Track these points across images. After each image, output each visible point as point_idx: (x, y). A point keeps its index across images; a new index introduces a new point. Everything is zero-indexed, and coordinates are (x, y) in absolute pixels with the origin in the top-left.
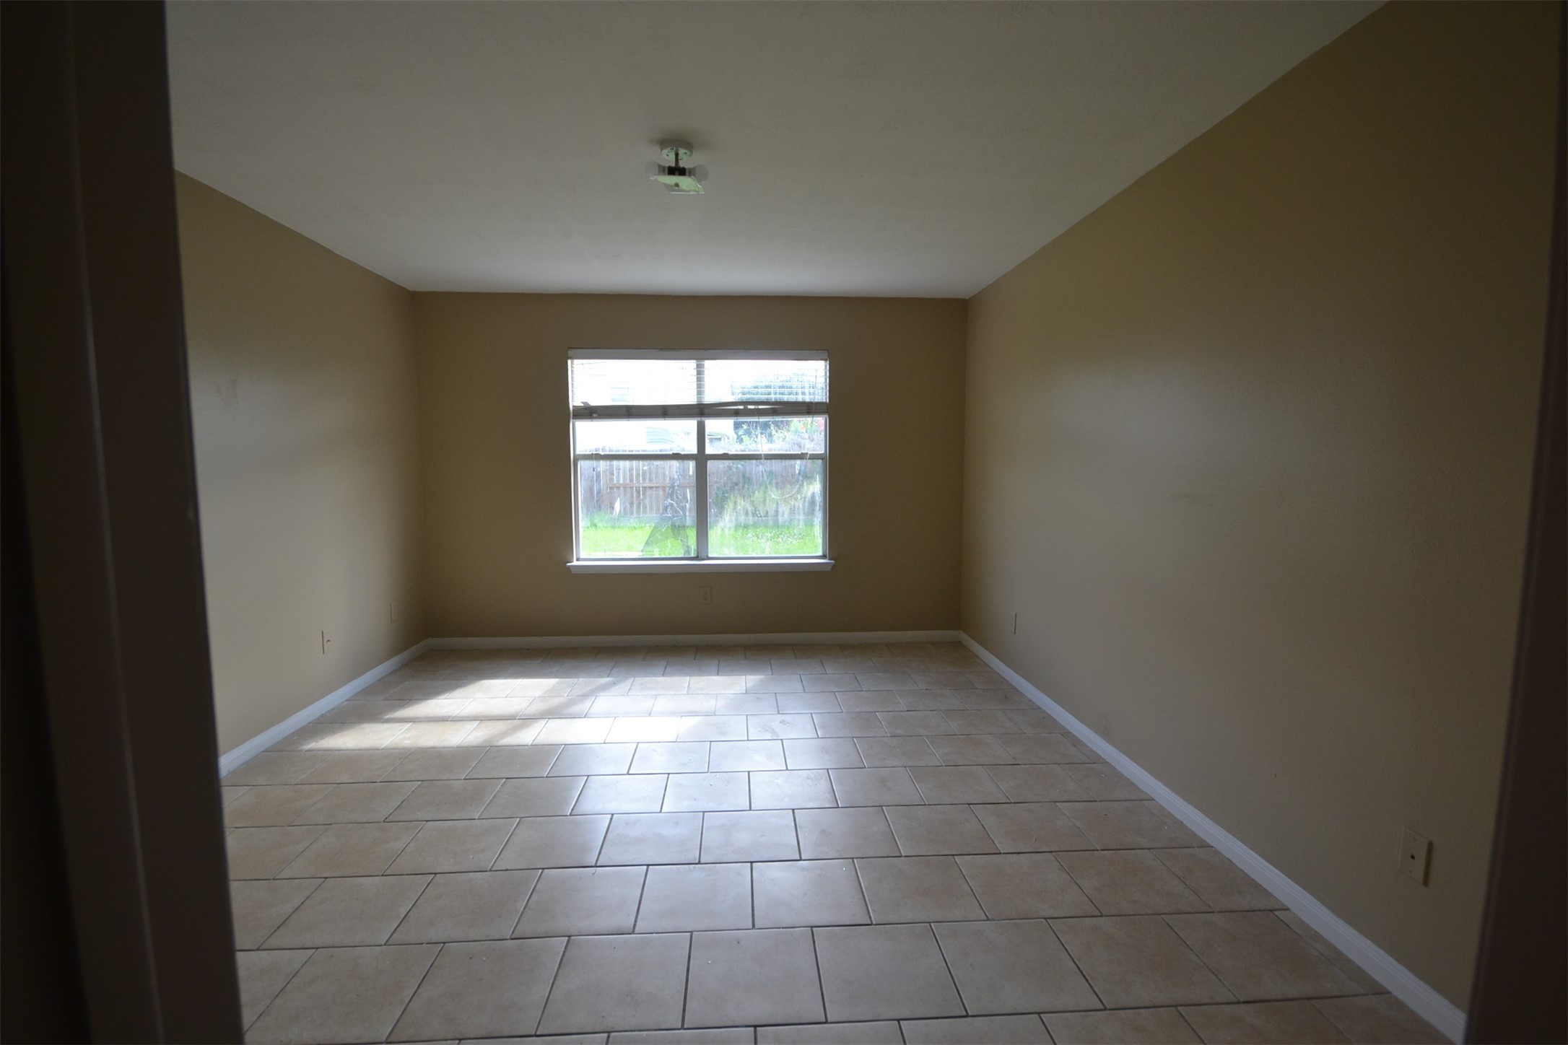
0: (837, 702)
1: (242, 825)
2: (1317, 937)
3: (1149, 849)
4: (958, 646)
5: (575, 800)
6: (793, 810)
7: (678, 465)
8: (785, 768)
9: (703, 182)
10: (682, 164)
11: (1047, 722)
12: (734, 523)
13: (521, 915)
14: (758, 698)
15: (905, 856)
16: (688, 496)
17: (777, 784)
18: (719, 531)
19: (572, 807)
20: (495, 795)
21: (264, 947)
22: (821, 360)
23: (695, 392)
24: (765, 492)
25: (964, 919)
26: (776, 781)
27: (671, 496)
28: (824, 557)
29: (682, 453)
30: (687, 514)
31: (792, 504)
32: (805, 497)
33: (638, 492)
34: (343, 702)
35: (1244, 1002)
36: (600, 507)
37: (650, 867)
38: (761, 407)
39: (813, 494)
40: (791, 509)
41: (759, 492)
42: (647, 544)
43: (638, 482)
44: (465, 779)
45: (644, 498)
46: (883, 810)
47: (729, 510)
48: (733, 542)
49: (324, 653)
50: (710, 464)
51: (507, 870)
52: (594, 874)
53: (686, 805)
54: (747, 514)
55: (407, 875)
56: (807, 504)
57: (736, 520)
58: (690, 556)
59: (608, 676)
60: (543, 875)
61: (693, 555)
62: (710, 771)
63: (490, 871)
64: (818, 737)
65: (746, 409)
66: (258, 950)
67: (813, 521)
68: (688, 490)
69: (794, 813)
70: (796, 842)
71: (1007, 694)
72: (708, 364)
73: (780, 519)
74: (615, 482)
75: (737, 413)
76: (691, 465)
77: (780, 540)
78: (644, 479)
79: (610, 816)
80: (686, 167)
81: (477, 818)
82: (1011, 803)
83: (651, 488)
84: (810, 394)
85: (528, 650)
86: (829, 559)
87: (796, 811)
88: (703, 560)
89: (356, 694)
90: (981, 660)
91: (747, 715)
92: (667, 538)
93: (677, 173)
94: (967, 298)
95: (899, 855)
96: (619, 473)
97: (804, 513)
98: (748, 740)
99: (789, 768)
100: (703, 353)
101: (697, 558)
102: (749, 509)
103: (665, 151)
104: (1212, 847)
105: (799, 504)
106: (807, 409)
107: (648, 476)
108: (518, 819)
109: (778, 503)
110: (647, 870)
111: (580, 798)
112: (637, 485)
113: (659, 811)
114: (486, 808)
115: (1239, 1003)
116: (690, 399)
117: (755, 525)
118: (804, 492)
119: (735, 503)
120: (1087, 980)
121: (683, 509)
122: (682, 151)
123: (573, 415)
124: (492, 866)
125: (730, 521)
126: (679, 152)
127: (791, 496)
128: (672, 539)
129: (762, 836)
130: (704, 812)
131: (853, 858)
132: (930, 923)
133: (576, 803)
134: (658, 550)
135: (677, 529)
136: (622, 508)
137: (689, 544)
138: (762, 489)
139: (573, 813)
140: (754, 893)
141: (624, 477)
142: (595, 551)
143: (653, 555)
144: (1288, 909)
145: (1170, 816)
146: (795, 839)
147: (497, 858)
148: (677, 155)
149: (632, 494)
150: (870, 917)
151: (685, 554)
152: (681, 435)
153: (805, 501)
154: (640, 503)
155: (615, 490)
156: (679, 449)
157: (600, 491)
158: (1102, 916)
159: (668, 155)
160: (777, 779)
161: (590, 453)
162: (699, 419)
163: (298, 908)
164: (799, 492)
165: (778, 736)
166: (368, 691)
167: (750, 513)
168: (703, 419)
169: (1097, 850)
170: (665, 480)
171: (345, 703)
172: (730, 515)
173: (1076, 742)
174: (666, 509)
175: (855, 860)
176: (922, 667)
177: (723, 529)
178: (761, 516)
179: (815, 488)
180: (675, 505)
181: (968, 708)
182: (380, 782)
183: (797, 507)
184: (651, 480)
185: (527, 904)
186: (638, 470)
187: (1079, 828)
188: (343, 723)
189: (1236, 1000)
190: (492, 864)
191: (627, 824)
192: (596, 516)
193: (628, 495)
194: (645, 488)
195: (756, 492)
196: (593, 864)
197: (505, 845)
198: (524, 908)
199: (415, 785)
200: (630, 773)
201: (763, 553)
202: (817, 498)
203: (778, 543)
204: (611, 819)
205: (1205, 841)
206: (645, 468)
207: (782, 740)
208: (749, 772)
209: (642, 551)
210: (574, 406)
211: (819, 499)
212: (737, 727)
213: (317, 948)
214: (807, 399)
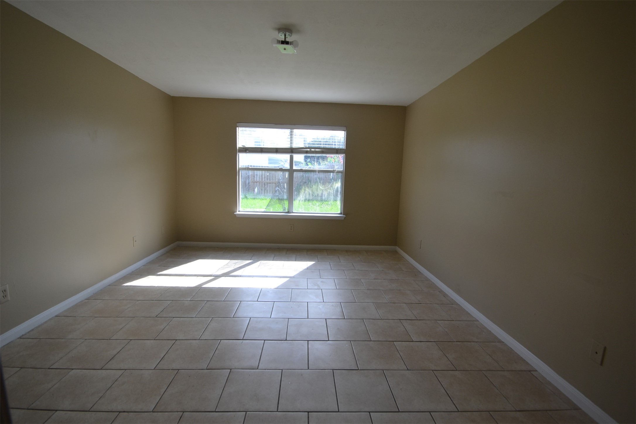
0: (345, 274)
1: (98, 316)
2: (550, 383)
3: (477, 342)
4: (396, 252)
5: (235, 311)
6: (326, 319)
7: (281, 173)
8: (323, 301)
9: (296, 48)
10: (287, 40)
11: (433, 286)
12: (304, 198)
13: (211, 359)
14: (312, 272)
15: (373, 341)
16: (286, 187)
17: (319, 308)
18: (298, 201)
19: (234, 314)
20: (202, 308)
21: (104, 368)
22: (343, 131)
23: (289, 143)
24: (317, 186)
25: (398, 369)
26: (319, 307)
27: (278, 187)
28: (341, 214)
29: (284, 168)
30: (285, 194)
31: (329, 191)
32: (334, 189)
33: (265, 185)
34: (142, 266)
35: (518, 411)
36: (249, 190)
37: (266, 341)
38: (317, 150)
39: (338, 187)
40: (328, 193)
41: (315, 186)
42: (268, 206)
43: (265, 180)
44: (190, 301)
45: (267, 187)
46: (364, 321)
47: (302, 193)
48: (303, 206)
49: (134, 246)
50: (295, 173)
51: (206, 340)
52: (242, 343)
53: (281, 315)
54: (310, 194)
55: (164, 340)
56: (335, 191)
57: (305, 197)
58: (285, 212)
59: (250, 260)
60: (221, 342)
61: (286, 211)
62: (291, 301)
63: (199, 340)
64: (337, 289)
65: (310, 150)
66: (101, 369)
67: (337, 199)
68: (285, 184)
69: (326, 320)
70: (327, 333)
71: (416, 273)
72: (295, 131)
73: (323, 198)
74: (255, 180)
75: (307, 152)
76: (287, 174)
77: (322, 206)
78: (267, 179)
79: (249, 318)
80: (289, 41)
81: (194, 317)
82: (418, 320)
83: (270, 183)
84: (338, 145)
85: (218, 248)
86: (343, 215)
87: (327, 319)
88: (291, 213)
89: (147, 263)
90: (405, 259)
91: (307, 278)
92: (276, 204)
93: (285, 43)
94: (406, 106)
95: (370, 340)
96: (257, 177)
97: (333, 195)
98: (307, 289)
99: (324, 301)
100: (293, 126)
101: (288, 212)
102: (311, 193)
103: (280, 34)
104: (504, 342)
105: (332, 191)
106: (337, 151)
107: (269, 177)
108: (211, 318)
109: (322, 191)
110: (264, 342)
111: (237, 310)
112: (264, 182)
113: (270, 317)
114: (198, 313)
115: (516, 411)
116: (287, 145)
117: (313, 200)
118: (334, 186)
119: (305, 190)
120: (450, 398)
121: (283, 192)
122: (287, 34)
123: (238, 151)
124: (200, 338)
125: (303, 197)
126: (287, 35)
127: (328, 188)
128: (278, 204)
129: (313, 329)
130: (288, 318)
131: (351, 341)
132: (383, 370)
133: (235, 312)
134: (272, 208)
135: (281, 200)
136: (258, 191)
137: (285, 206)
138: (316, 184)
139: (234, 317)
140: (309, 354)
141: (259, 178)
142: (246, 208)
143: (270, 210)
144: (537, 371)
145: (485, 328)
146: (327, 331)
147: (202, 334)
148: (285, 35)
149: (262, 185)
150: (358, 367)
151: (283, 210)
152: (283, 161)
153: (334, 190)
154: (265, 189)
155: (255, 183)
156: (282, 166)
157: (249, 183)
158: (457, 370)
159: (281, 36)
160: (319, 306)
161: (245, 167)
162: (291, 154)
163: (118, 352)
164: (331, 186)
165: (320, 288)
166: (152, 262)
167: (311, 195)
168: (293, 154)
169: (455, 342)
170: (275, 180)
171: (142, 267)
172: (303, 195)
173: (445, 295)
174: (276, 191)
175: (351, 342)
176: (380, 261)
177: (299, 201)
178: (315, 196)
179: (338, 185)
180: (280, 190)
181: (400, 279)
182: (155, 300)
183: (330, 192)
184: (270, 180)
185: (214, 354)
186: (265, 175)
187: (446, 332)
188: (141, 275)
189: (514, 410)
190: (199, 337)
191: (256, 322)
192: (247, 194)
193: (261, 185)
194: (268, 183)
195: (314, 186)
196: (242, 339)
197: (206, 329)
198: (213, 356)
199: (169, 302)
200: (258, 300)
201: (315, 211)
202: (339, 189)
203: (321, 207)
204: (250, 320)
205: (500, 340)
206: (268, 174)
207: (322, 289)
208: (308, 302)
209: (266, 209)
210: (239, 147)
211: (339, 190)
212: (303, 283)
213: (126, 370)
214: (337, 147)
